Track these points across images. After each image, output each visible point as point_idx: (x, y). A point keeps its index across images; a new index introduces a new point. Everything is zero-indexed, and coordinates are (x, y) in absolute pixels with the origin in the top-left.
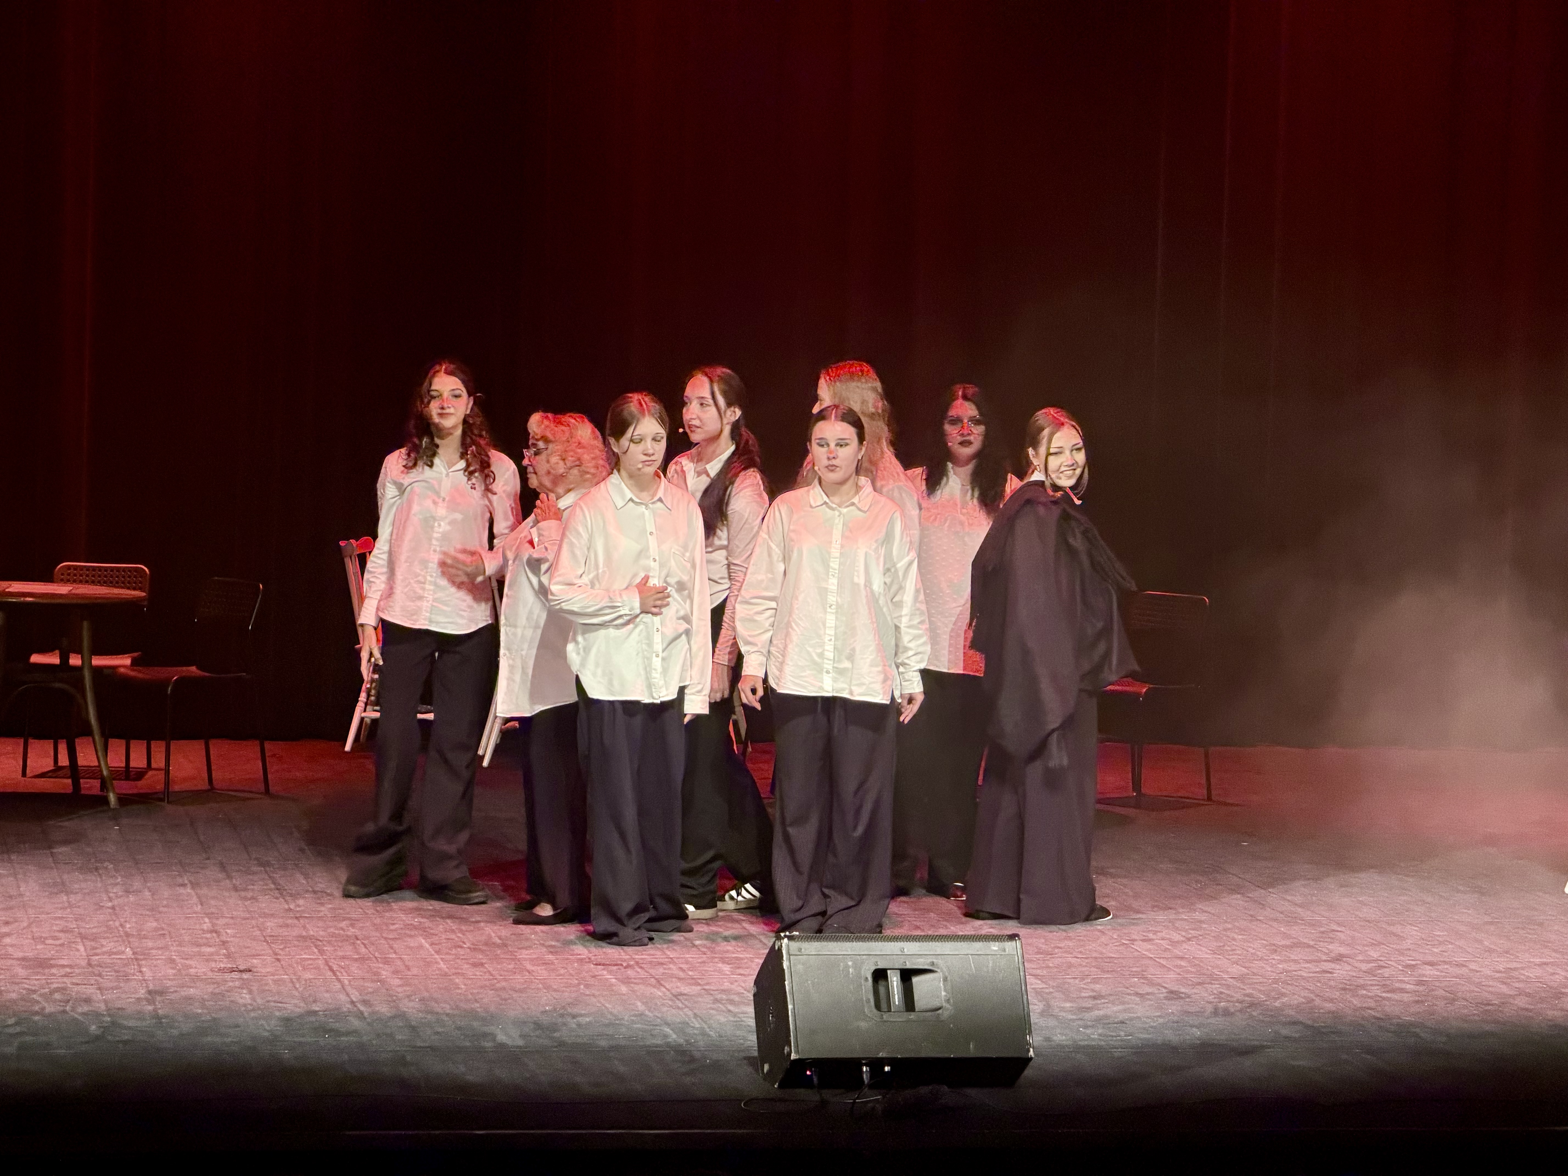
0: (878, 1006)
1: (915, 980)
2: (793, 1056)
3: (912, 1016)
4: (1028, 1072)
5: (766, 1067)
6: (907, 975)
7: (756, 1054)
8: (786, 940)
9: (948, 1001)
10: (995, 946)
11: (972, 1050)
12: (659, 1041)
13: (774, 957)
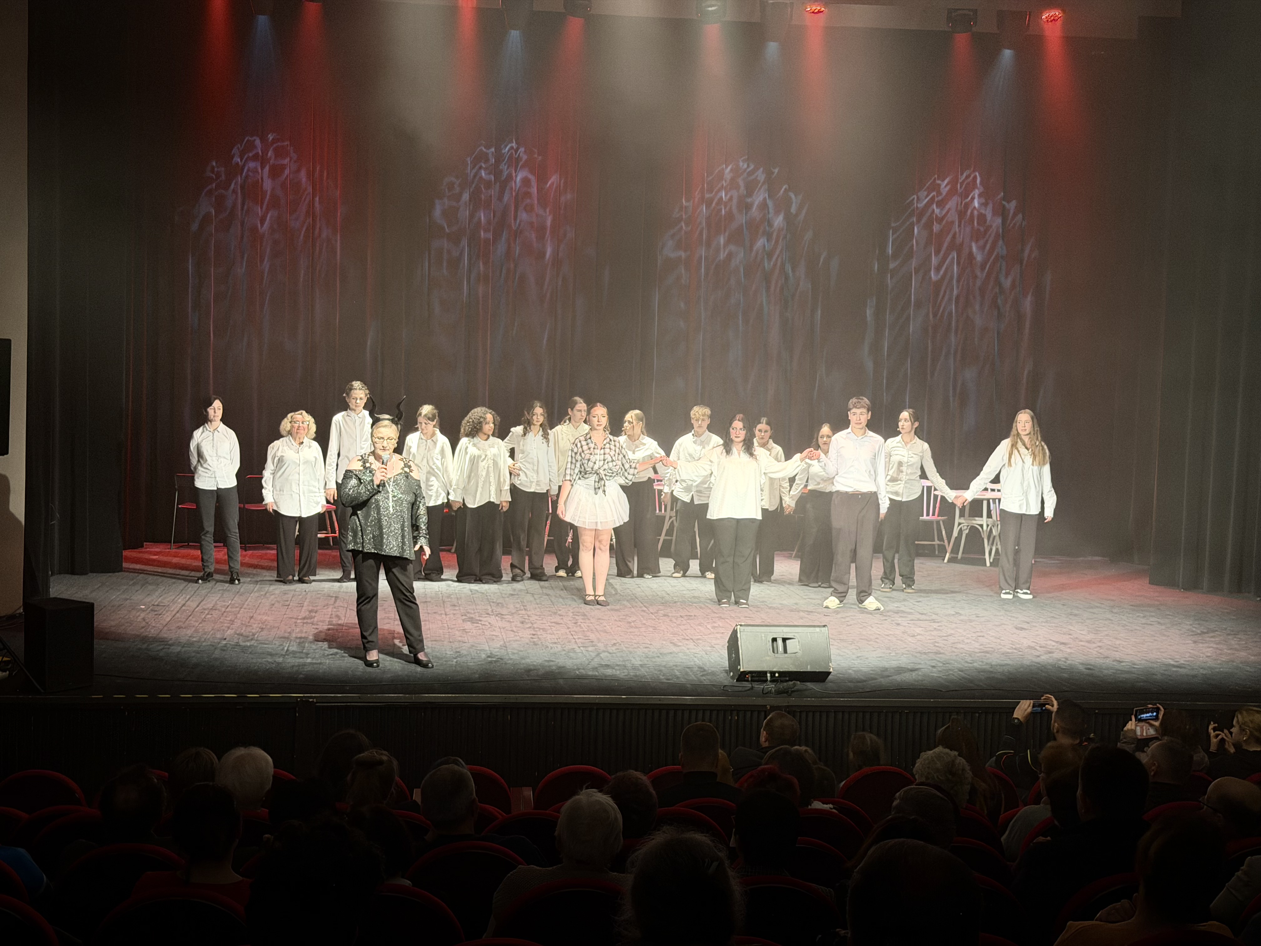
0: (773, 652)
1: (788, 642)
2: (742, 670)
3: (786, 655)
4: (830, 677)
5: (732, 674)
6: (784, 640)
7: (728, 669)
8: (739, 626)
9: (800, 650)
10: (818, 629)
11: (809, 669)
12: (692, 663)
13: (735, 632)
